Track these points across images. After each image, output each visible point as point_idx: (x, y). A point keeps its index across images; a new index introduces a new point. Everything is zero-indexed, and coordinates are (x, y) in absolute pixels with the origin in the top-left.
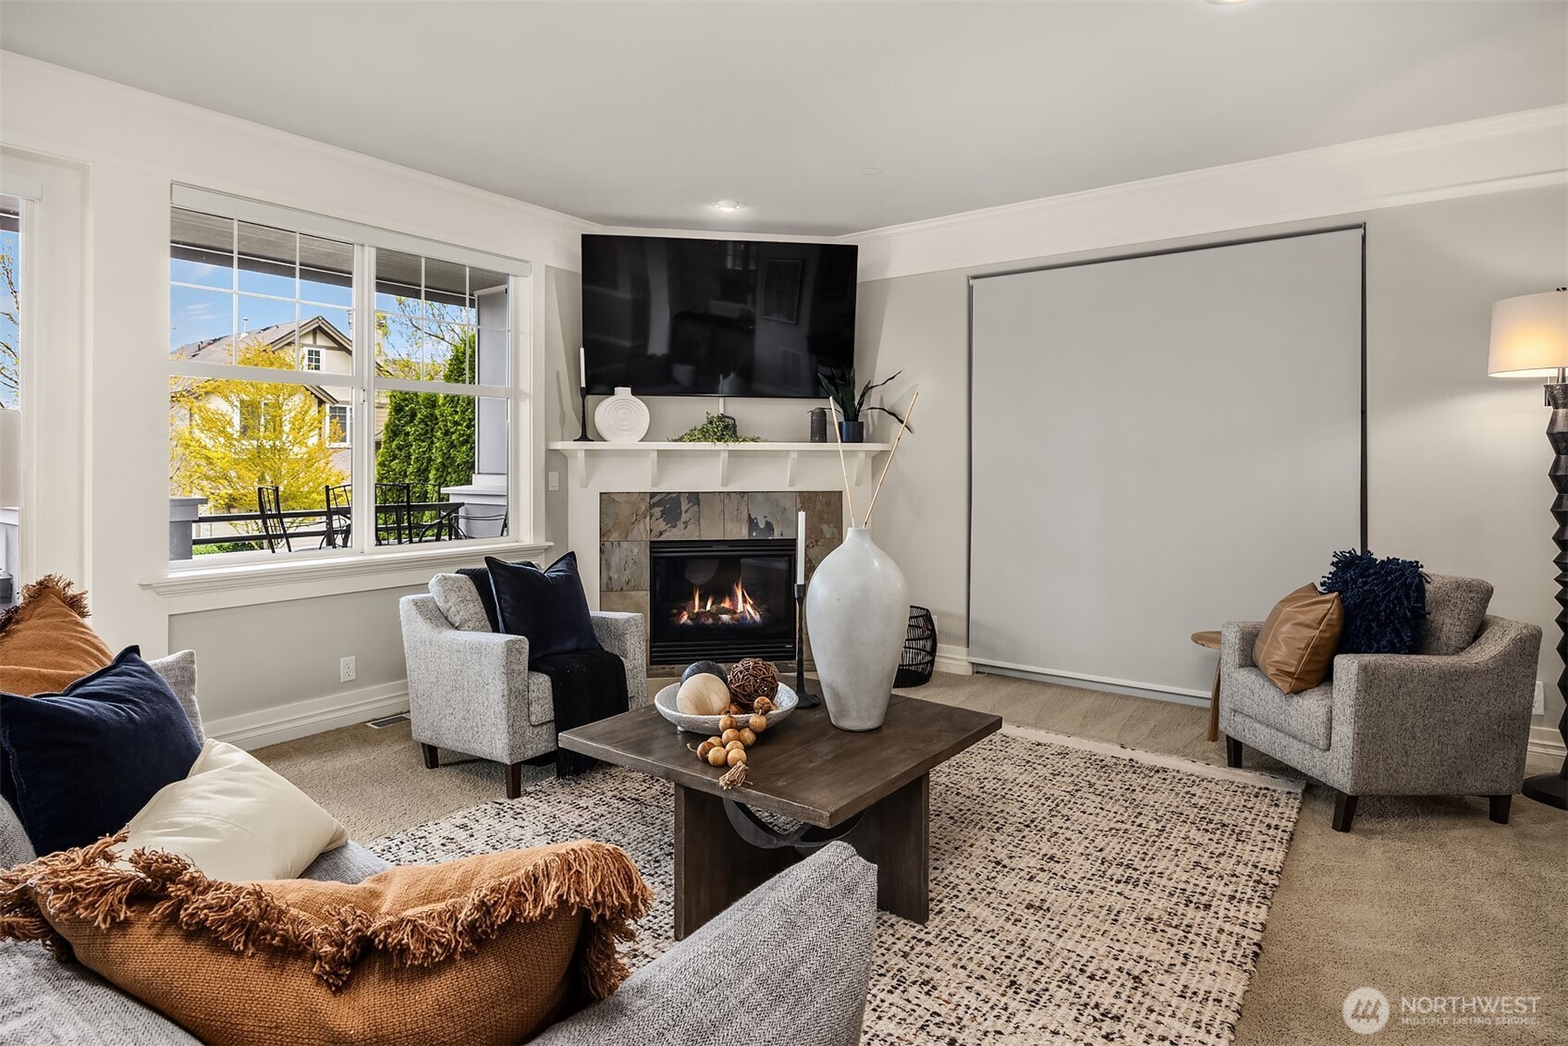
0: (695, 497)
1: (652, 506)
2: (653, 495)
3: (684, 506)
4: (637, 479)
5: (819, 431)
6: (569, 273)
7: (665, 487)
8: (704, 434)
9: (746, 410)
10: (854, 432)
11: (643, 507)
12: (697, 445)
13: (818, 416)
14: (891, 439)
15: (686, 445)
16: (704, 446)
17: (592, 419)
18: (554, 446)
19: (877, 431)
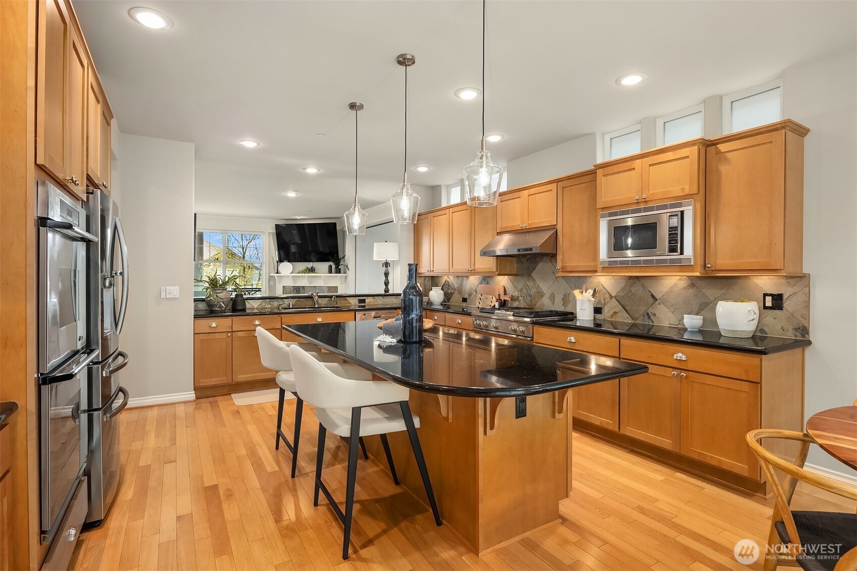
0: (303, 287)
1: (294, 290)
2: (294, 287)
3: (301, 289)
4: (290, 283)
5: (330, 271)
6: (272, 233)
7: (298, 285)
8: (304, 272)
9: (317, 265)
10: (338, 271)
11: (292, 290)
12: (304, 274)
13: (330, 267)
14: (345, 273)
15: (301, 274)
16: (306, 274)
17: (279, 269)
18: (271, 275)
19: (342, 271)
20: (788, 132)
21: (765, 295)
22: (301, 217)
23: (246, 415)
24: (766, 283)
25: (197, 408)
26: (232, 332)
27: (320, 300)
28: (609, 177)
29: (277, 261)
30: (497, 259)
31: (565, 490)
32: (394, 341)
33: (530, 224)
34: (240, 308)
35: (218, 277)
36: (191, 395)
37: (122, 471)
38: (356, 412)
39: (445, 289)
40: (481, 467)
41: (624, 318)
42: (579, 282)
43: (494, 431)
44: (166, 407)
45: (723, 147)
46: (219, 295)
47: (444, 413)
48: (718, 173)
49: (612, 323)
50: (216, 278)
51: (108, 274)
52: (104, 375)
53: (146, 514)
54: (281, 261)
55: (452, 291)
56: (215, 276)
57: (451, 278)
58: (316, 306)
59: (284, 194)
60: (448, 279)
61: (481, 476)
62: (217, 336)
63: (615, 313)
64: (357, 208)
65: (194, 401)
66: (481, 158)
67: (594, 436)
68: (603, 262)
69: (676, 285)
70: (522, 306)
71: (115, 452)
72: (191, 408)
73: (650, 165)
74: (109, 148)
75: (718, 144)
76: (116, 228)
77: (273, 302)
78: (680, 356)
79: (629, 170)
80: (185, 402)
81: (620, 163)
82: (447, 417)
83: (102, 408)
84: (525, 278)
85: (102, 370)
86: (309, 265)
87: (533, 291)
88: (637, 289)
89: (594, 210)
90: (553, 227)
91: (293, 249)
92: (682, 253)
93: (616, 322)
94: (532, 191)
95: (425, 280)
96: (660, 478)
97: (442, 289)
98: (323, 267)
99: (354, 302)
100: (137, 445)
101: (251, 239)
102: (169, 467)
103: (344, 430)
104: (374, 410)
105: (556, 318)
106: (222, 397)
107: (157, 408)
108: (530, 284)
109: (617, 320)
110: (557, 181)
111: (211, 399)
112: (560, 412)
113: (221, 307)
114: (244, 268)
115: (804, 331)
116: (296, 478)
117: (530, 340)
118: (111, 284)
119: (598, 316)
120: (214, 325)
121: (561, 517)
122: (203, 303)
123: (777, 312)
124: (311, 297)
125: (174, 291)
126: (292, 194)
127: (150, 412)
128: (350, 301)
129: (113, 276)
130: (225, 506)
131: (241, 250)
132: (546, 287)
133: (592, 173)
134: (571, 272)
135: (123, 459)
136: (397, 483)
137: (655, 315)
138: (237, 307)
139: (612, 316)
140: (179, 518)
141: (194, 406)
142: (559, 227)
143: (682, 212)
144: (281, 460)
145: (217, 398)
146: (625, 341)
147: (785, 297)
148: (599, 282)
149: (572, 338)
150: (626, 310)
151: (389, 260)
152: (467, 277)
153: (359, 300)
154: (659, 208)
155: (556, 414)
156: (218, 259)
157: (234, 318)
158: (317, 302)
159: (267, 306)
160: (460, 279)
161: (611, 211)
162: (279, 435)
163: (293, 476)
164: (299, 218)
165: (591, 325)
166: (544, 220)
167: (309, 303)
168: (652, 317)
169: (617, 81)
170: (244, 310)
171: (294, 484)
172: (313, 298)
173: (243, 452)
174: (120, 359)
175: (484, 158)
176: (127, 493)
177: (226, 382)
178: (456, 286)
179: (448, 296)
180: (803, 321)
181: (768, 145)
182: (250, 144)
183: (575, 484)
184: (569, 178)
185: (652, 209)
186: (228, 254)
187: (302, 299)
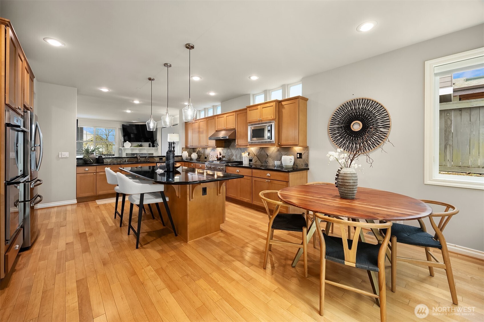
0: (136, 154)
4: (130, 152)
5: (150, 146)
7: (133, 152)
8: (137, 146)
9: (143, 144)
10: (153, 146)
11: (131, 154)
12: (137, 148)
13: (150, 144)
14: (157, 147)
15: (135, 148)
16: (138, 148)
17: (124, 145)
18: (120, 148)
19: (155, 146)
20: (300, 100)
21: (297, 153)
22: (135, 121)
23: (102, 208)
24: (297, 149)
25: (77, 207)
26: (96, 172)
27: (141, 159)
28: (251, 111)
29: (123, 142)
30: (216, 141)
31: (223, 220)
32: (163, 171)
33: (227, 128)
34: (101, 162)
35: (89, 148)
36: (75, 201)
37: (39, 231)
38: (142, 195)
39: (198, 154)
40: (188, 212)
41: (259, 163)
42: (244, 150)
43: (193, 200)
44: (61, 207)
45: (283, 103)
46: (89, 156)
47: (177, 195)
48: (282, 111)
49: (255, 165)
50: (88, 149)
51: (33, 145)
52: (31, 187)
53: (51, 244)
54: (125, 141)
55: (201, 154)
56: (87, 147)
57: (201, 149)
58: (139, 161)
59: (125, 111)
60: (199, 149)
61: (188, 215)
62: (88, 174)
63: (256, 161)
64: (152, 120)
65: (76, 204)
66: (189, 106)
67: (246, 206)
68: (249, 142)
69: (274, 150)
70: (226, 160)
71: (36, 224)
72: (75, 207)
73: (263, 108)
74: (33, 91)
75: (282, 102)
76: (37, 126)
77: (117, 159)
78: (269, 175)
79: (257, 109)
80: (71, 205)
81: (254, 106)
82: (179, 197)
83: (30, 200)
84: (227, 148)
85: (31, 185)
86: (140, 143)
87: (230, 154)
88: (263, 152)
89: (247, 123)
90: (234, 129)
91: (132, 136)
92: (271, 139)
93: (256, 164)
94: (227, 115)
95: (190, 150)
96: (261, 217)
97: (197, 154)
98: (146, 144)
99: (157, 159)
100: (46, 222)
101: (110, 131)
102: (62, 228)
103: (137, 202)
104: (150, 195)
105: (236, 163)
106: (90, 202)
107: (56, 208)
108: (229, 150)
109: (257, 164)
110: (236, 111)
111: (85, 203)
112: (220, 193)
113: (90, 161)
114: (107, 145)
115: (307, 165)
116: (122, 227)
117: (225, 172)
118: (35, 150)
119: (251, 162)
120: (87, 169)
121: (221, 230)
122: (82, 160)
123: (301, 159)
124: (136, 157)
125: (66, 154)
126: (128, 111)
127: (52, 209)
128: (156, 159)
129: (35, 147)
130: (88, 238)
131: (105, 136)
132: (234, 152)
133: (246, 109)
134: (240, 146)
135: (39, 227)
136: (164, 225)
137: (268, 161)
138: (100, 161)
139: (255, 163)
140: (67, 244)
141: (76, 206)
142: (236, 129)
143: (271, 125)
144: (117, 222)
145: (88, 202)
146: (254, 171)
147: (302, 154)
148: (251, 150)
149: (238, 171)
150: (259, 160)
151: (175, 141)
152: (207, 148)
153: (160, 158)
154: (265, 123)
155: (218, 194)
156: (92, 140)
157: (97, 166)
158: (140, 159)
159: (114, 161)
160: (204, 149)
161: (252, 123)
162: (116, 212)
163: (121, 226)
164: (134, 122)
165: (248, 166)
166: (232, 126)
167: (135, 160)
168: (267, 162)
169: (249, 78)
170: (103, 163)
171: (121, 229)
172: (137, 157)
173: (99, 220)
174: (38, 182)
175: (190, 106)
176: (42, 238)
177: (93, 195)
178: (202, 152)
179: (199, 157)
180: (307, 162)
181: (295, 103)
182: (105, 90)
183: (226, 219)
184: (240, 111)
185: (263, 123)
186: (98, 138)
187: (132, 158)
